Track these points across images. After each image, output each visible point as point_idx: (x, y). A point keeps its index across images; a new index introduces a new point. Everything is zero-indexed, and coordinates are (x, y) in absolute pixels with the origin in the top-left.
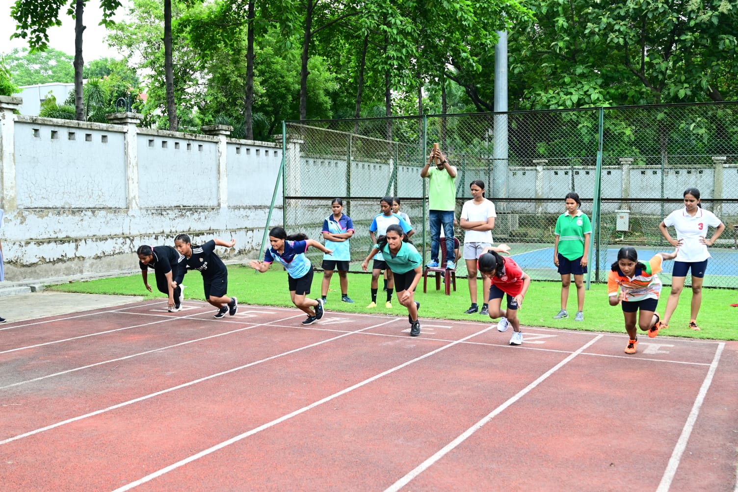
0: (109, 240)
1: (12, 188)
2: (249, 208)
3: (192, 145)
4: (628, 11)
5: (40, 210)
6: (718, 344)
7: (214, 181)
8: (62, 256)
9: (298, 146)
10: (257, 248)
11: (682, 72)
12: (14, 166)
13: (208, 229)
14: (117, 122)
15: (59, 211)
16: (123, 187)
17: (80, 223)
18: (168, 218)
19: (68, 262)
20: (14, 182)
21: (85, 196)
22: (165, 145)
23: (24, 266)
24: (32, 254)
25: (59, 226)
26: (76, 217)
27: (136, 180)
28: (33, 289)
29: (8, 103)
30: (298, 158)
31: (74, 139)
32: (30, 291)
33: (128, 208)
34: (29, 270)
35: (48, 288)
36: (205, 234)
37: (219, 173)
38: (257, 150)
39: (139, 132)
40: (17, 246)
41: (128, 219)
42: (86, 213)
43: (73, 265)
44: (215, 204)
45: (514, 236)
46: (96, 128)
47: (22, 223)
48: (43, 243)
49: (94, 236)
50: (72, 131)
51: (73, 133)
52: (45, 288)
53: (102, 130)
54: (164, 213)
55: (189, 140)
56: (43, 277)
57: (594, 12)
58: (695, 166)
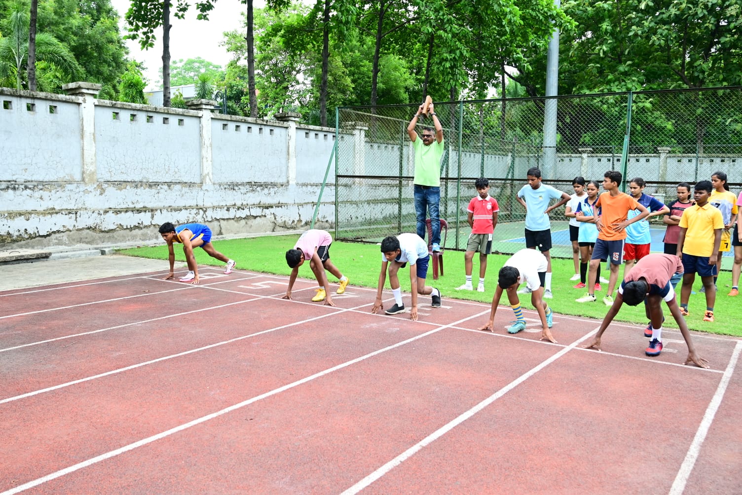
0: (183, 211)
1: (92, 163)
2: (316, 186)
3: (263, 130)
4: (670, 15)
5: (119, 183)
6: (736, 343)
7: (284, 161)
8: (139, 223)
9: (363, 133)
10: (323, 220)
11: (721, 71)
12: (94, 144)
13: (278, 202)
14: (194, 107)
15: (136, 184)
16: (198, 165)
17: (156, 195)
18: (239, 193)
19: (144, 229)
20: (94, 158)
21: (162, 172)
22: (239, 129)
23: (102, 232)
24: (110, 221)
25: (137, 198)
26: (153, 190)
27: (210, 159)
28: (103, 253)
29: (88, 89)
30: (363, 143)
31: (152, 122)
32: (100, 254)
33: (202, 183)
34: (107, 235)
35: (117, 252)
36: (274, 207)
37: (288, 154)
38: (325, 135)
39: (213, 117)
40: (95, 214)
41: (201, 193)
42: (162, 187)
43: (149, 232)
44: (285, 181)
45: (558, 214)
46: (172, 112)
47: (101, 194)
48: (120, 212)
49: (170, 206)
50: (151, 114)
51: (151, 117)
52: (114, 251)
53: (178, 115)
54: (236, 188)
55: (261, 124)
56: (121, 242)
57: (638, 17)
58: (729, 155)
